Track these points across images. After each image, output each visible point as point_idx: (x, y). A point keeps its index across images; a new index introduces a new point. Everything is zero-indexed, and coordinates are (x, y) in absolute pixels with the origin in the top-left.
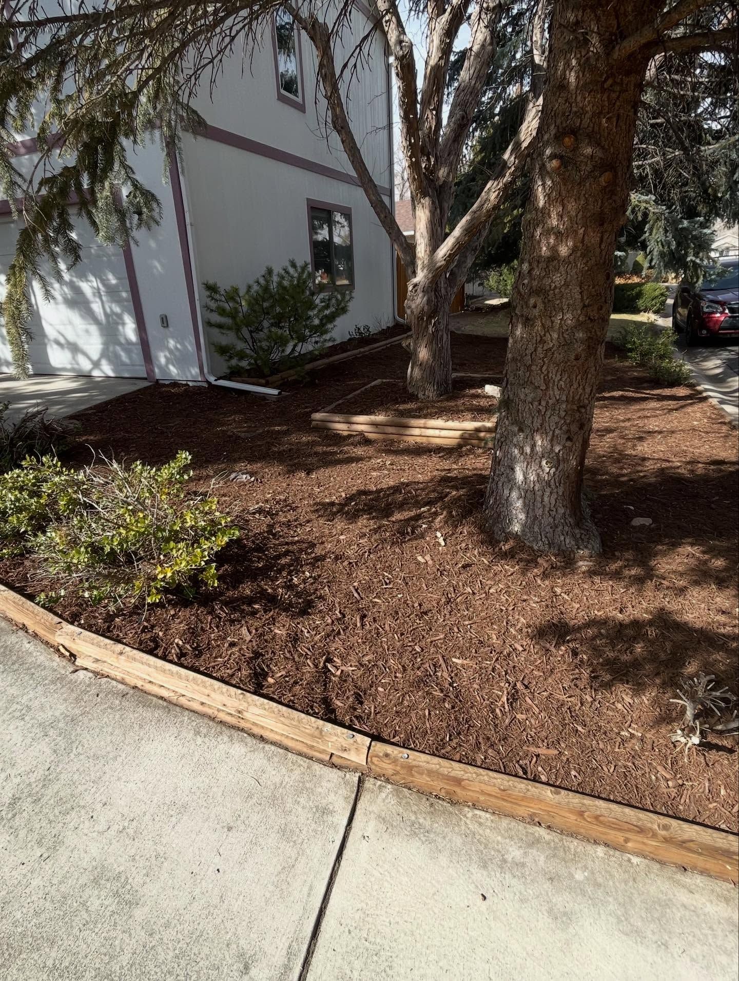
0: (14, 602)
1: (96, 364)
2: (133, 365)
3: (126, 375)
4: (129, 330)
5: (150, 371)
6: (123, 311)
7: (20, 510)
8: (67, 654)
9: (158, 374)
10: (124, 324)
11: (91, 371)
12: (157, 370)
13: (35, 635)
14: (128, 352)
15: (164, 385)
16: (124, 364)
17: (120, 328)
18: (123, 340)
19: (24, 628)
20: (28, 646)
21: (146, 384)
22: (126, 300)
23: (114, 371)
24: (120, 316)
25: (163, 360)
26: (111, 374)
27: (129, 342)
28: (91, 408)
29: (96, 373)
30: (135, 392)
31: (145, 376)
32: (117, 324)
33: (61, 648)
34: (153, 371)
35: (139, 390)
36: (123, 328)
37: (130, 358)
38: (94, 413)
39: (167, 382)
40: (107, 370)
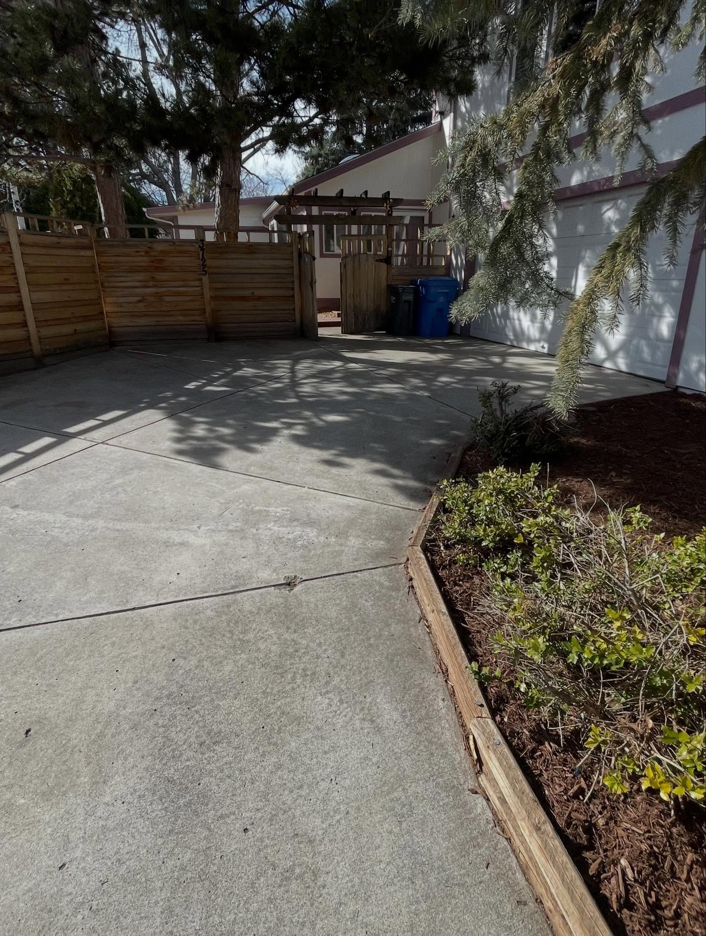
0: (447, 636)
1: (612, 355)
2: (654, 365)
3: (641, 373)
4: (665, 325)
5: (672, 375)
6: (665, 302)
7: (491, 522)
8: (476, 757)
9: (681, 380)
10: (661, 317)
11: (604, 360)
12: (681, 376)
13: (453, 694)
14: (653, 348)
15: (684, 395)
16: (643, 361)
17: (655, 321)
18: (652, 335)
19: (445, 673)
20: (441, 705)
21: (661, 388)
22: (675, 290)
23: (627, 365)
24: (659, 308)
25: (694, 366)
26: (623, 368)
27: (659, 338)
28: (592, 405)
29: (608, 365)
30: (646, 396)
31: (664, 378)
32: (653, 315)
33: (471, 737)
34: (676, 376)
35: (651, 395)
36: (659, 321)
37: (653, 355)
38: (593, 412)
39: (688, 392)
40: (622, 364)
